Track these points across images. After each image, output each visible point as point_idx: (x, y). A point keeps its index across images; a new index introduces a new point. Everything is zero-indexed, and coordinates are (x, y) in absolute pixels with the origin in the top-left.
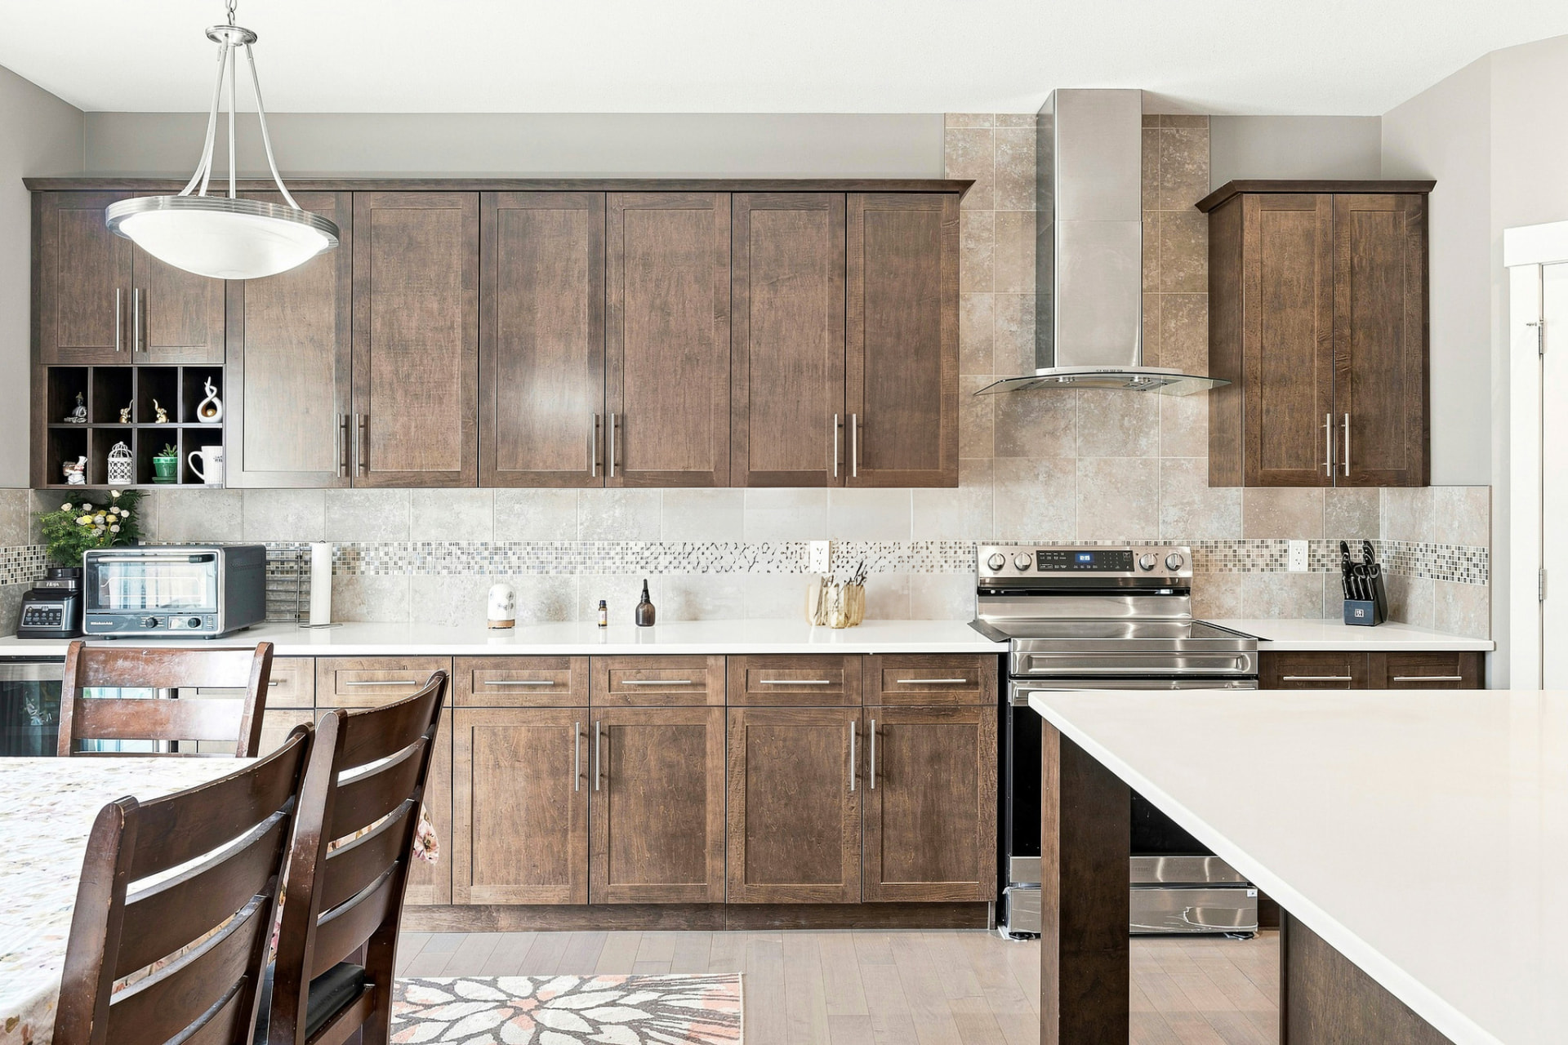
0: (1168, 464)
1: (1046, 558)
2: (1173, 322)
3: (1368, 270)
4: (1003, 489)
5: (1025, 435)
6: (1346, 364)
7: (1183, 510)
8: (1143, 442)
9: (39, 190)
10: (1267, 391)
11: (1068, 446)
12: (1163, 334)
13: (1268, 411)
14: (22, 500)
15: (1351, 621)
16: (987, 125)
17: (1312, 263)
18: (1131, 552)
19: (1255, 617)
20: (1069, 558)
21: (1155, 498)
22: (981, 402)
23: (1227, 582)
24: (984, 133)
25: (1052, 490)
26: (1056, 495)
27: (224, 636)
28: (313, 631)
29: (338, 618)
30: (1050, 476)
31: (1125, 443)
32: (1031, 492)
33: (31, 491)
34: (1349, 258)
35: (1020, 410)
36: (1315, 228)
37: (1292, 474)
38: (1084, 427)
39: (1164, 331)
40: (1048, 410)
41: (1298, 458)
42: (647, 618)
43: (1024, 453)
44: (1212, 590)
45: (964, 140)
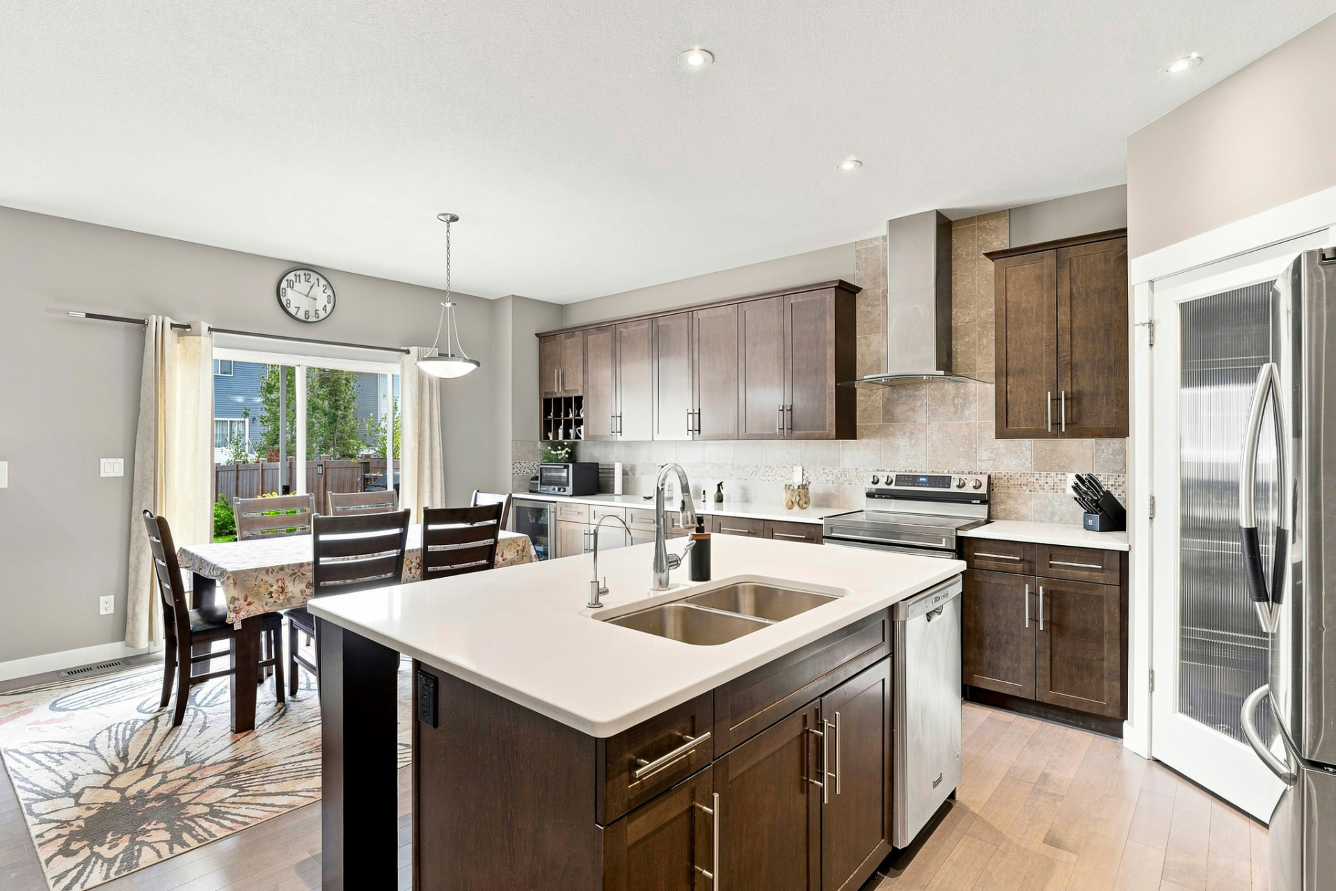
0: (982, 425)
1: (901, 479)
2: (985, 339)
3: (1084, 294)
4: (887, 441)
5: (899, 411)
6: (1066, 358)
7: (991, 453)
8: (967, 412)
9: (543, 337)
10: (1010, 380)
11: (922, 417)
12: (979, 347)
13: (1011, 392)
14: (535, 445)
15: (1087, 527)
16: (877, 243)
17: (1042, 296)
18: (951, 477)
19: (1043, 522)
20: (913, 480)
21: (975, 446)
22: (874, 393)
23: (1022, 498)
24: (876, 248)
25: (913, 442)
26: (915, 445)
27: (571, 496)
28: (616, 497)
29: (625, 491)
30: (912, 433)
31: (956, 413)
32: (902, 442)
33: (539, 442)
34: (1068, 289)
35: (895, 396)
36: (1043, 274)
37: (1026, 431)
38: (930, 405)
39: (980, 345)
40: (910, 396)
41: (1032, 420)
42: (720, 499)
43: (898, 421)
44: (1011, 502)
45: (865, 253)
